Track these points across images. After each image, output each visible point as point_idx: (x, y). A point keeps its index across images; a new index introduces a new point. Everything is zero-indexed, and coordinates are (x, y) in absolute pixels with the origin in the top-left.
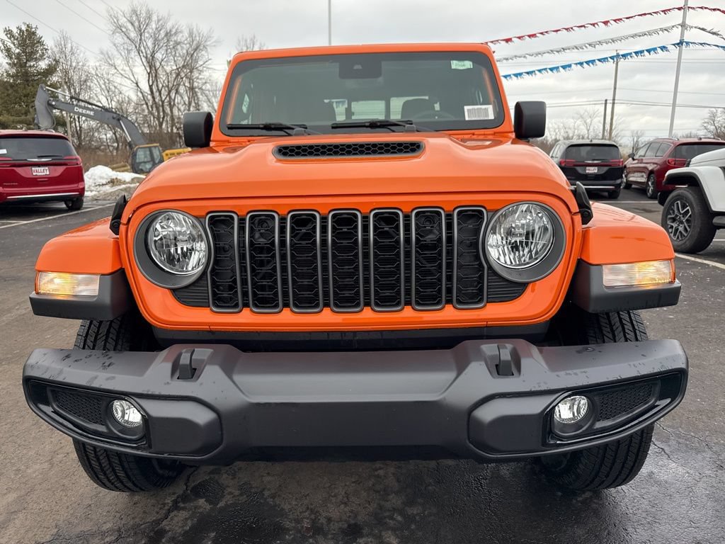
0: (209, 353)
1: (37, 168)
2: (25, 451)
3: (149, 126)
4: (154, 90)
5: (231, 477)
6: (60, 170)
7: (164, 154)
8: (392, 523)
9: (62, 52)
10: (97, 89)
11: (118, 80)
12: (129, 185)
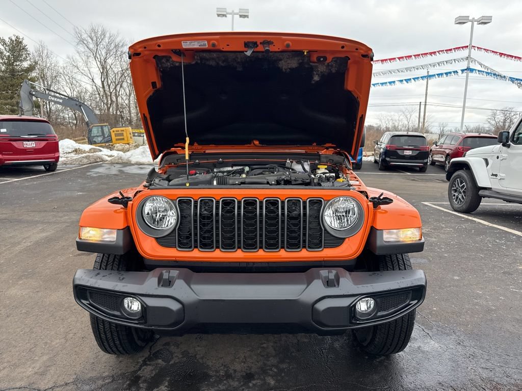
0: (177, 274)
1: (27, 142)
2: (48, 332)
3: (100, 110)
4: (105, 85)
5: (176, 347)
6: (43, 144)
7: (111, 131)
8: (271, 372)
9: (40, 56)
10: (64, 82)
11: (79, 77)
12: (87, 154)
